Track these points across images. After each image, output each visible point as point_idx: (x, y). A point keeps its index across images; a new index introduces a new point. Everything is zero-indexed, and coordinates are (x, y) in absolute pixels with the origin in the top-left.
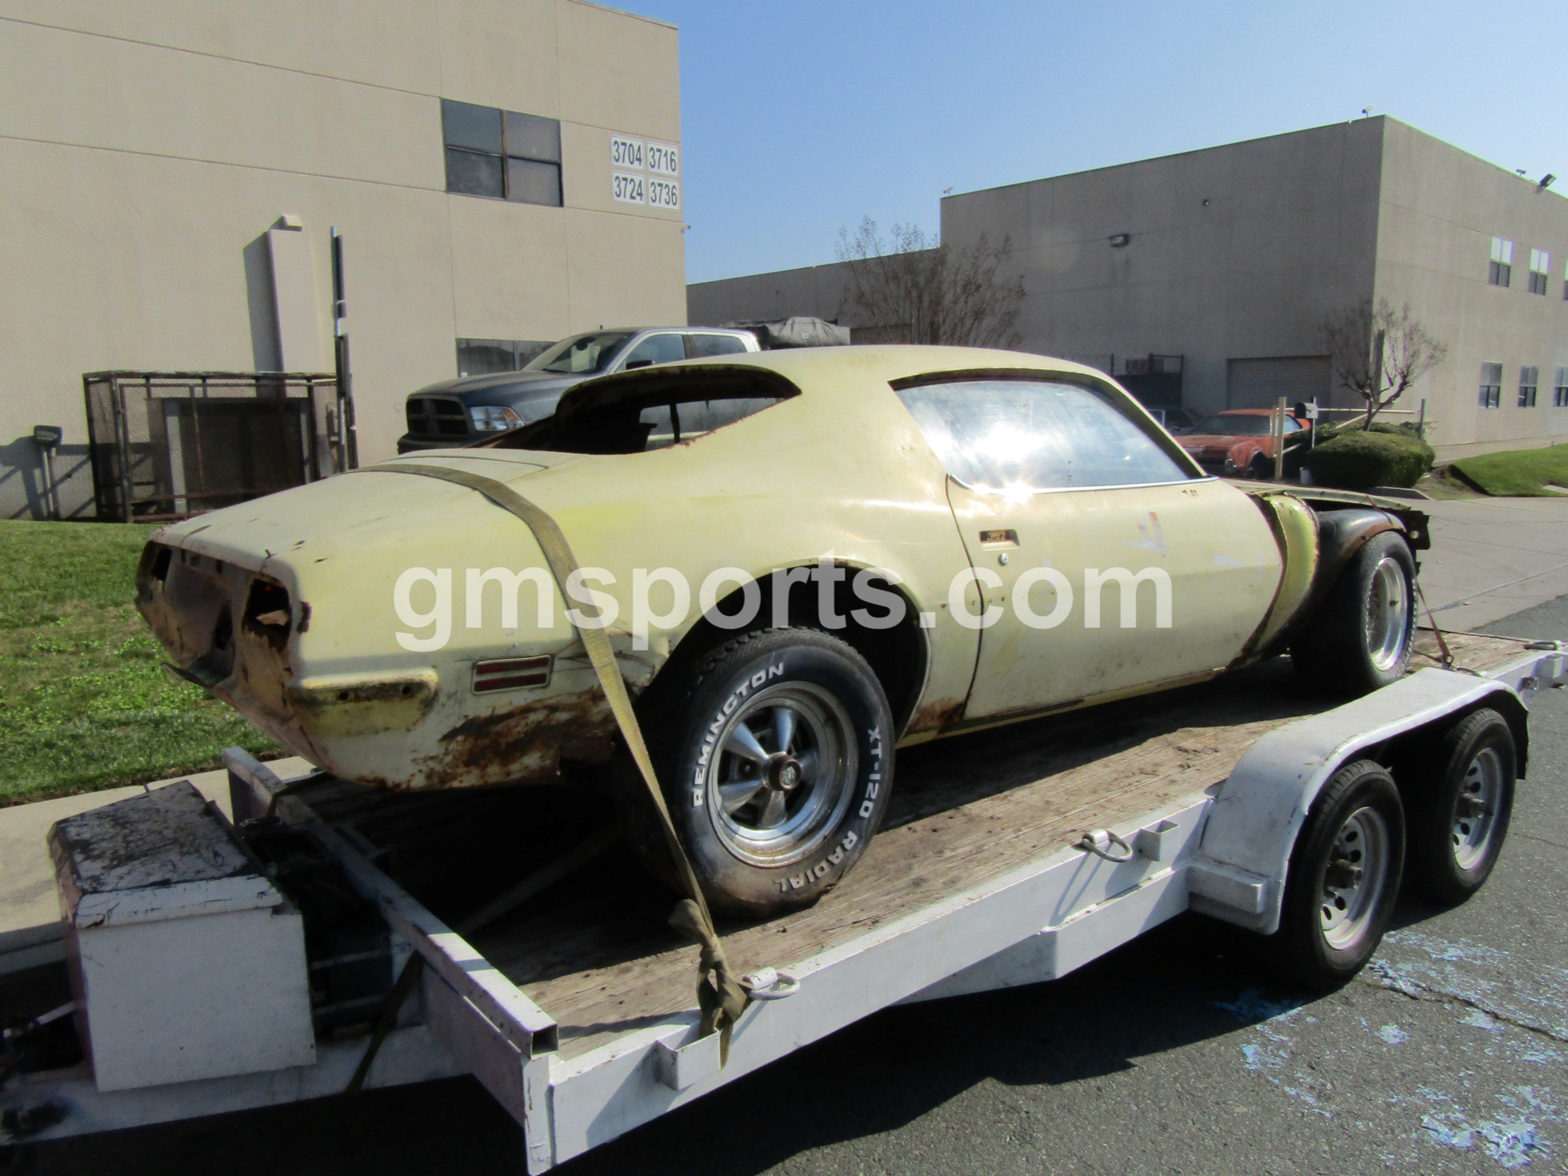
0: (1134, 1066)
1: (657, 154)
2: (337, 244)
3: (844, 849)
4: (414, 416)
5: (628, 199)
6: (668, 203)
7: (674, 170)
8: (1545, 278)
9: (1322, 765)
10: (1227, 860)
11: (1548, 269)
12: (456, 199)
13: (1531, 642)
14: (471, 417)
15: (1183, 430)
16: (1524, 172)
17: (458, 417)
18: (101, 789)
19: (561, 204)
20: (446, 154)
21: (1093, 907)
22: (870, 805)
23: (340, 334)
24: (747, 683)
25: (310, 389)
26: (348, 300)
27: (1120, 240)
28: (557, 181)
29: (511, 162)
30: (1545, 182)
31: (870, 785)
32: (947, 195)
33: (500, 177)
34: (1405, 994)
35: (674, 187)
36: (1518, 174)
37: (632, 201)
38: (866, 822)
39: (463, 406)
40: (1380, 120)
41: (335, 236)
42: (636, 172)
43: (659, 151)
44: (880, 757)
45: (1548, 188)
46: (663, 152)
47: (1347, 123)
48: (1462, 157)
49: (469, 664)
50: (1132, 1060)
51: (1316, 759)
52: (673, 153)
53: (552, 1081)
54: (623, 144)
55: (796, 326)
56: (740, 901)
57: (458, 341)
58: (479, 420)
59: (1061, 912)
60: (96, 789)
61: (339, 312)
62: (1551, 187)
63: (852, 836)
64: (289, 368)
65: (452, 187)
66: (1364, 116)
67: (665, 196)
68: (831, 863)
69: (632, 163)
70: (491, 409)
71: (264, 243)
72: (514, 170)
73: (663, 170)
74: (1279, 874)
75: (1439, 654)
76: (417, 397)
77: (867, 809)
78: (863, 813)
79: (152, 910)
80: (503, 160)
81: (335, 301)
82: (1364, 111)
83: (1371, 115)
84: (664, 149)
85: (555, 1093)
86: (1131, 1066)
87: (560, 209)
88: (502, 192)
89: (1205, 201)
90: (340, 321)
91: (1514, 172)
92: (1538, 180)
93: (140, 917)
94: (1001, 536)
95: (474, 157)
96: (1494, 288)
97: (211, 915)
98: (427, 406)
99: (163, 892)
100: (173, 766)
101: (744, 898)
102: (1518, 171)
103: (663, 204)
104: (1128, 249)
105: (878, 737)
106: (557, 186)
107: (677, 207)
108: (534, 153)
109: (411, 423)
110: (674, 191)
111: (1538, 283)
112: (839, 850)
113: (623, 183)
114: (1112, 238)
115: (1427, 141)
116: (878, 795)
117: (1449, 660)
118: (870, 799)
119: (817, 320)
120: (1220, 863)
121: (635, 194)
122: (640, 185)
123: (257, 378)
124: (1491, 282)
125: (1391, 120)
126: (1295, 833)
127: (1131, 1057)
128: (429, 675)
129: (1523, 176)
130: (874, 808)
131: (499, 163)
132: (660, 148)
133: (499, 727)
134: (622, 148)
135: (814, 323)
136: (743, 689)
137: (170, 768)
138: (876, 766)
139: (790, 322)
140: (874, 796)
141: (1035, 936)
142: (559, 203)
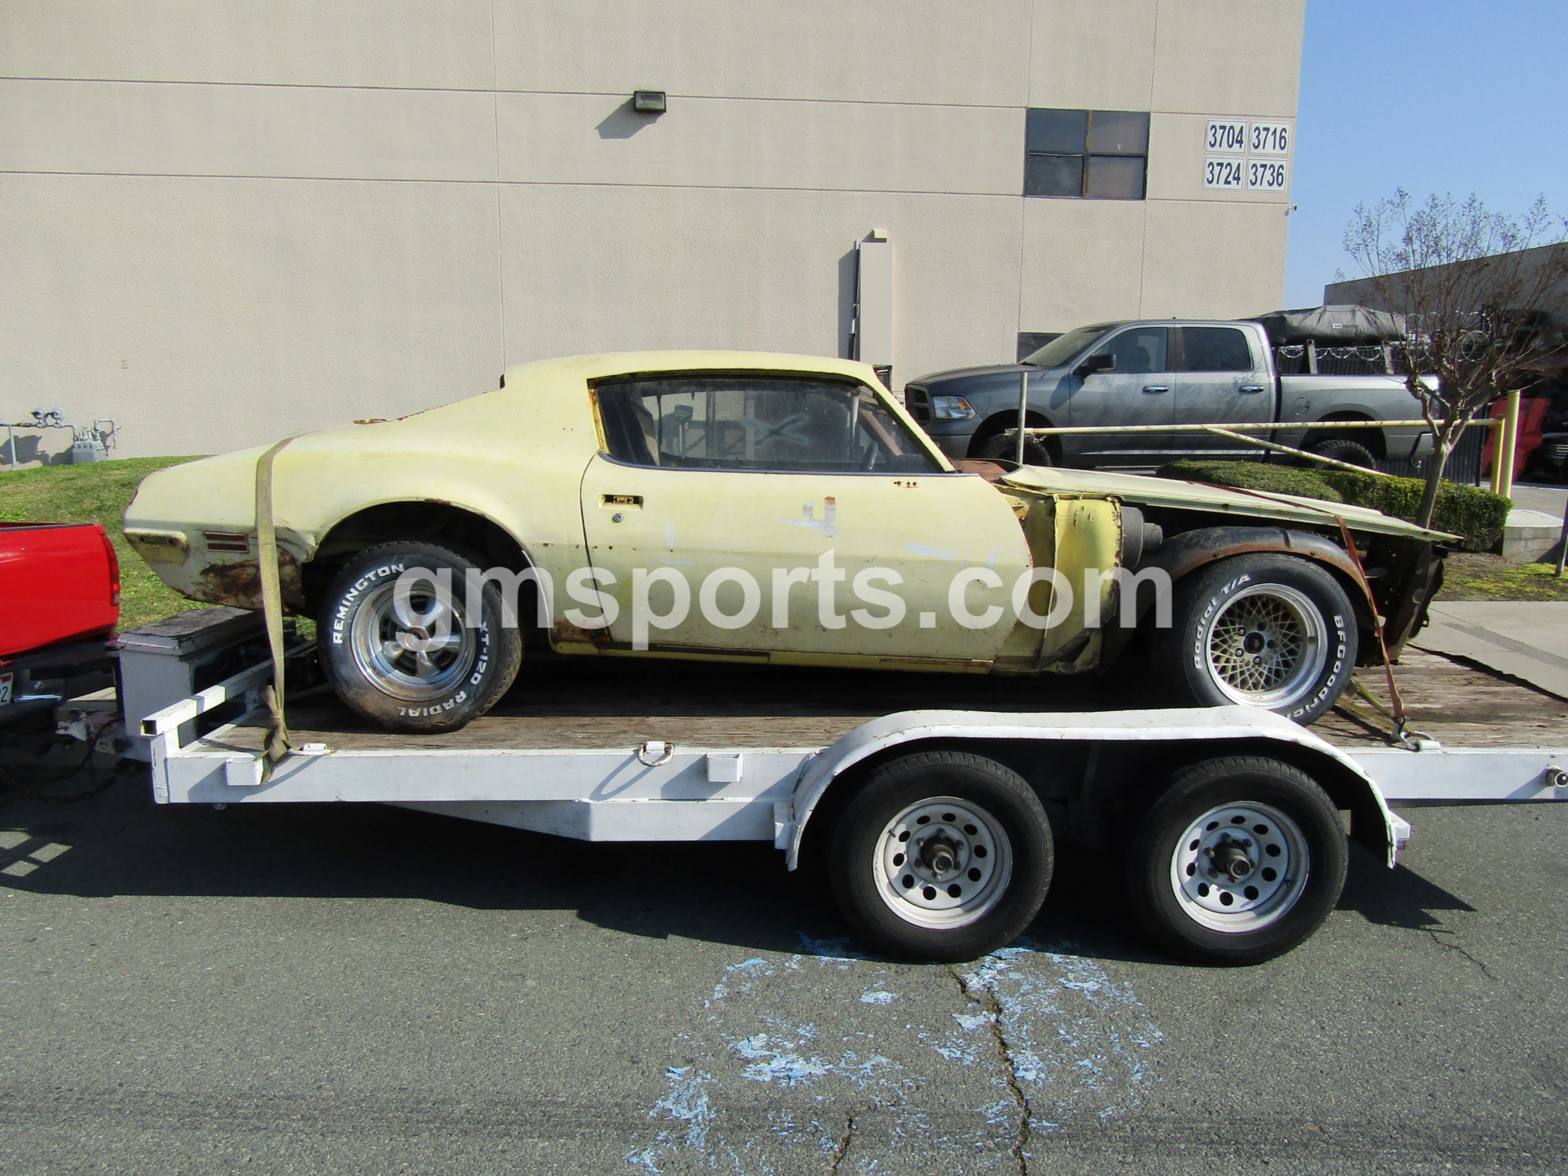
1: (1263, 133)
3: (455, 702)
5: (1221, 185)
6: (1271, 185)
7: (1283, 148)
12: (1033, 202)
14: (933, 405)
19: (1143, 196)
20: (1026, 159)
21: (643, 800)
22: (479, 677)
24: (374, 572)
28: (1141, 174)
29: (1092, 160)
31: (480, 663)
33: (1080, 177)
34: (964, 987)
35: (1281, 167)
37: (1226, 186)
38: (475, 688)
39: (928, 396)
42: (1236, 155)
43: (1266, 129)
44: (488, 644)
46: (1271, 131)
49: (201, 532)
52: (1284, 130)
53: (168, 755)
54: (1222, 127)
55: (1327, 315)
56: (365, 711)
57: (1020, 335)
58: (940, 408)
59: (604, 792)
63: (463, 694)
65: (1029, 190)
67: (1268, 177)
68: (443, 707)
69: (1231, 146)
70: (952, 398)
71: (855, 256)
72: (1095, 168)
73: (1268, 150)
77: (476, 679)
78: (473, 681)
80: (1084, 160)
84: (1272, 126)
85: (168, 762)
87: (1141, 202)
88: (1080, 191)
94: (629, 501)
95: (1054, 160)
101: (369, 710)
103: (1265, 187)
105: (486, 630)
106: (1142, 178)
107: (1282, 188)
108: (1119, 148)
110: (1281, 171)
112: (451, 701)
113: (1217, 168)
116: (485, 670)
117: (1402, 721)
118: (478, 672)
121: (1230, 179)
122: (1238, 168)
126: (823, 789)
128: (181, 536)
130: (481, 680)
131: (1081, 164)
132: (1267, 126)
133: (233, 572)
134: (1220, 132)
136: (371, 575)
138: (485, 650)
139: (1319, 311)
140: (482, 671)
141: (573, 802)
142: (1140, 196)
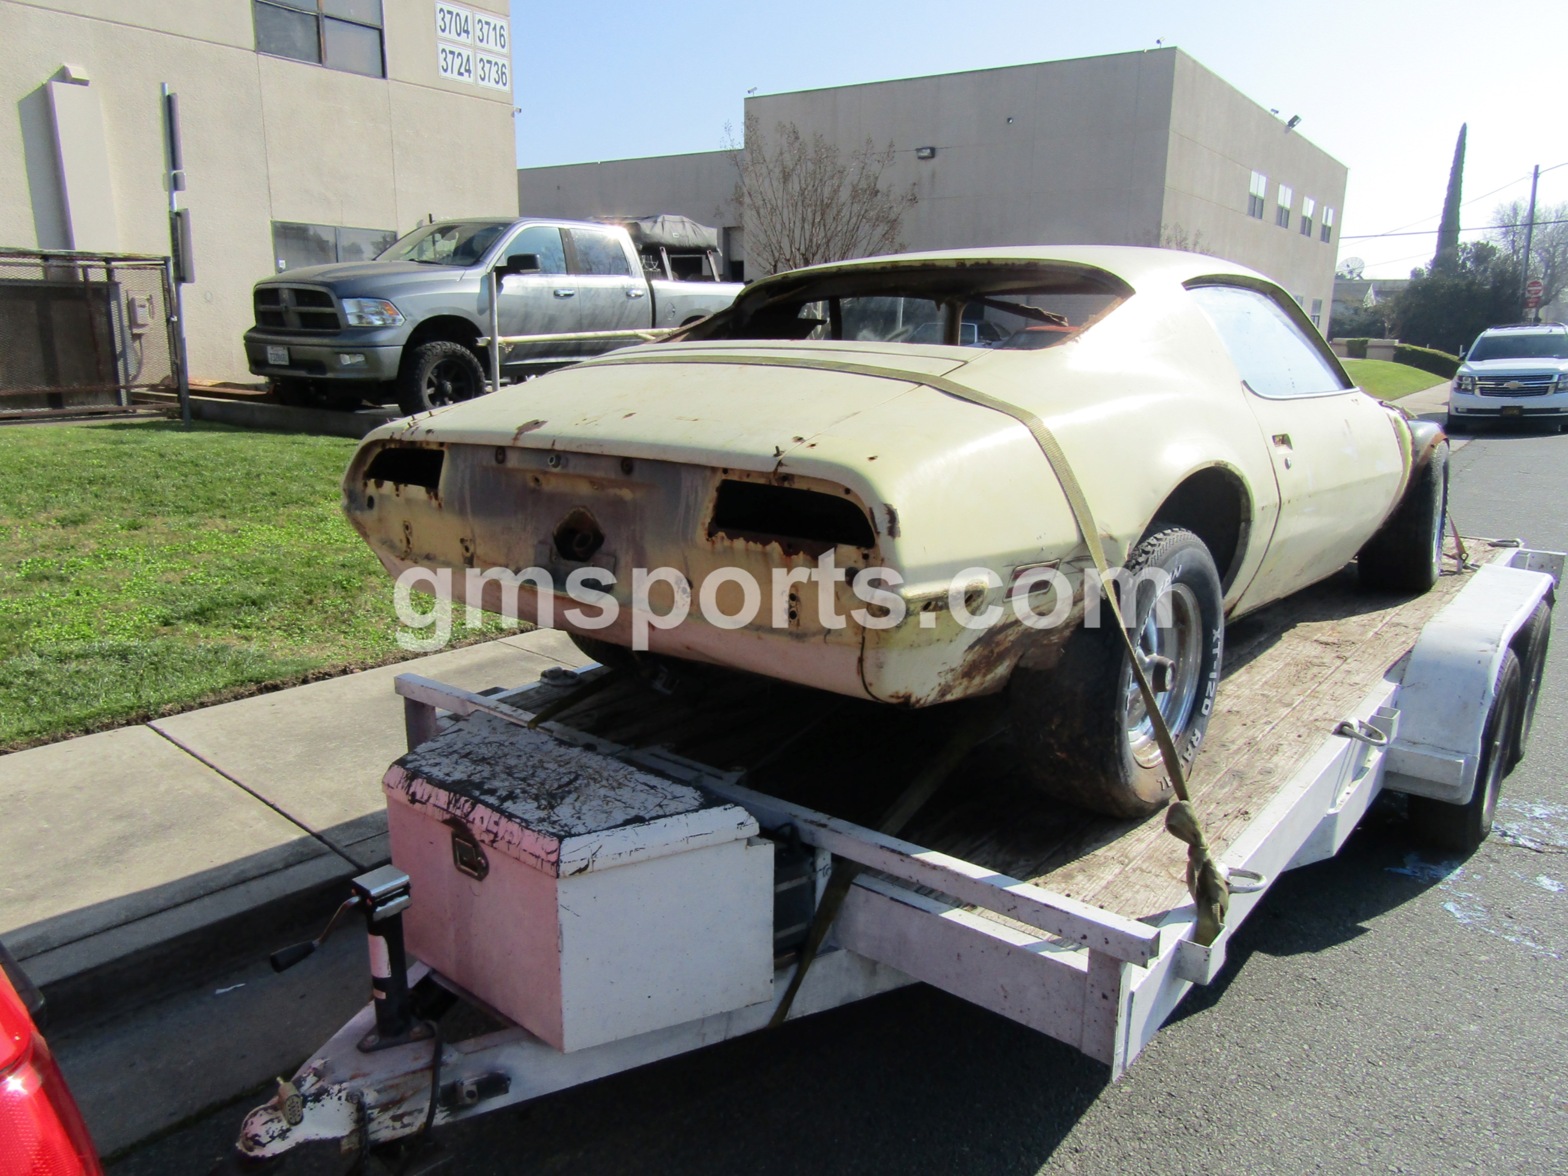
0: (1368, 930)
1: (486, 27)
2: (169, 103)
3: (1193, 746)
4: (262, 308)
5: (455, 76)
6: (497, 83)
7: (503, 47)
8: (1288, 212)
9: (1496, 651)
10: (1421, 740)
11: (1291, 204)
12: (267, 62)
13: (1494, 540)
14: (343, 310)
15: (994, 343)
16: (1277, 112)
17: (328, 310)
18: (93, 732)
19: (384, 75)
20: (254, 7)
21: (1348, 789)
22: (1209, 703)
23: (176, 209)
25: (110, 272)
26: (186, 170)
27: (927, 153)
28: (379, 48)
29: (327, 22)
30: (1292, 123)
31: (1210, 684)
32: (751, 95)
33: (316, 39)
34: (1530, 848)
35: (504, 65)
36: (1273, 113)
37: (460, 78)
39: (334, 298)
40: (1172, 51)
41: (167, 94)
42: (464, 45)
43: (487, 23)
44: (1218, 656)
45: (1295, 129)
46: (492, 26)
47: (1143, 52)
48: (1233, 93)
49: (1011, 569)
50: (1365, 924)
51: (1487, 646)
52: (502, 27)
53: (1133, 987)
54: (450, 12)
55: (667, 224)
57: (274, 224)
58: (351, 314)
59: (1336, 795)
60: (88, 732)
61: (175, 184)
62: (1297, 128)
63: (1198, 733)
64: (80, 245)
65: (261, 47)
66: (1157, 46)
67: (494, 75)
69: (459, 35)
70: (364, 301)
71: (43, 96)
72: (331, 32)
73: (491, 46)
74: (1475, 750)
75: (1455, 551)
76: (270, 286)
77: (1207, 707)
78: (1204, 711)
79: (636, 850)
80: (318, 19)
81: (169, 172)
82: (1158, 42)
83: (1164, 45)
84: (493, 21)
85: (1134, 999)
86: (1363, 931)
87: (381, 82)
88: (319, 57)
89: (1009, 119)
90: (176, 195)
91: (1269, 111)
92: (1286, 120)
93: (625, 858)
95: (286, 13)
96: (1250, 219)
97: (693, 850)
98: (285, 295)
99: (642, 829)
100: (170, 701)
102: (1272, 110)
103: (492, 84)
104: (933, 162)
105: (1219, 637)
106: (379, 52)
107: (507, 88)
108: (353, 14)
109: (260, 315)
110: (504, 70)
111: (1283, 216)
112: (1190, 747)
113: (450, 57)
114: (918, 150)
115: (1207, 75)
117: (1464, 556)
118: (1209, 697)
119: (685, 219)
120: (1414, 743)
121: (462, 70)
122: (468, 60)
123: (45, 257)
124: (1249, 214)
125: (1182, 53)
126: (1486, 713)
127: (1362, 920)
129: (1276, 115)
131: (314, 24)
132: (488, 20)
134: (448, 17)
135: (683, 222)
137: (166, 704)
138: (1215, 665)
139: (660, 220)
140: (1211, 694)
141: (1324, 818)
142: (380, 74)
